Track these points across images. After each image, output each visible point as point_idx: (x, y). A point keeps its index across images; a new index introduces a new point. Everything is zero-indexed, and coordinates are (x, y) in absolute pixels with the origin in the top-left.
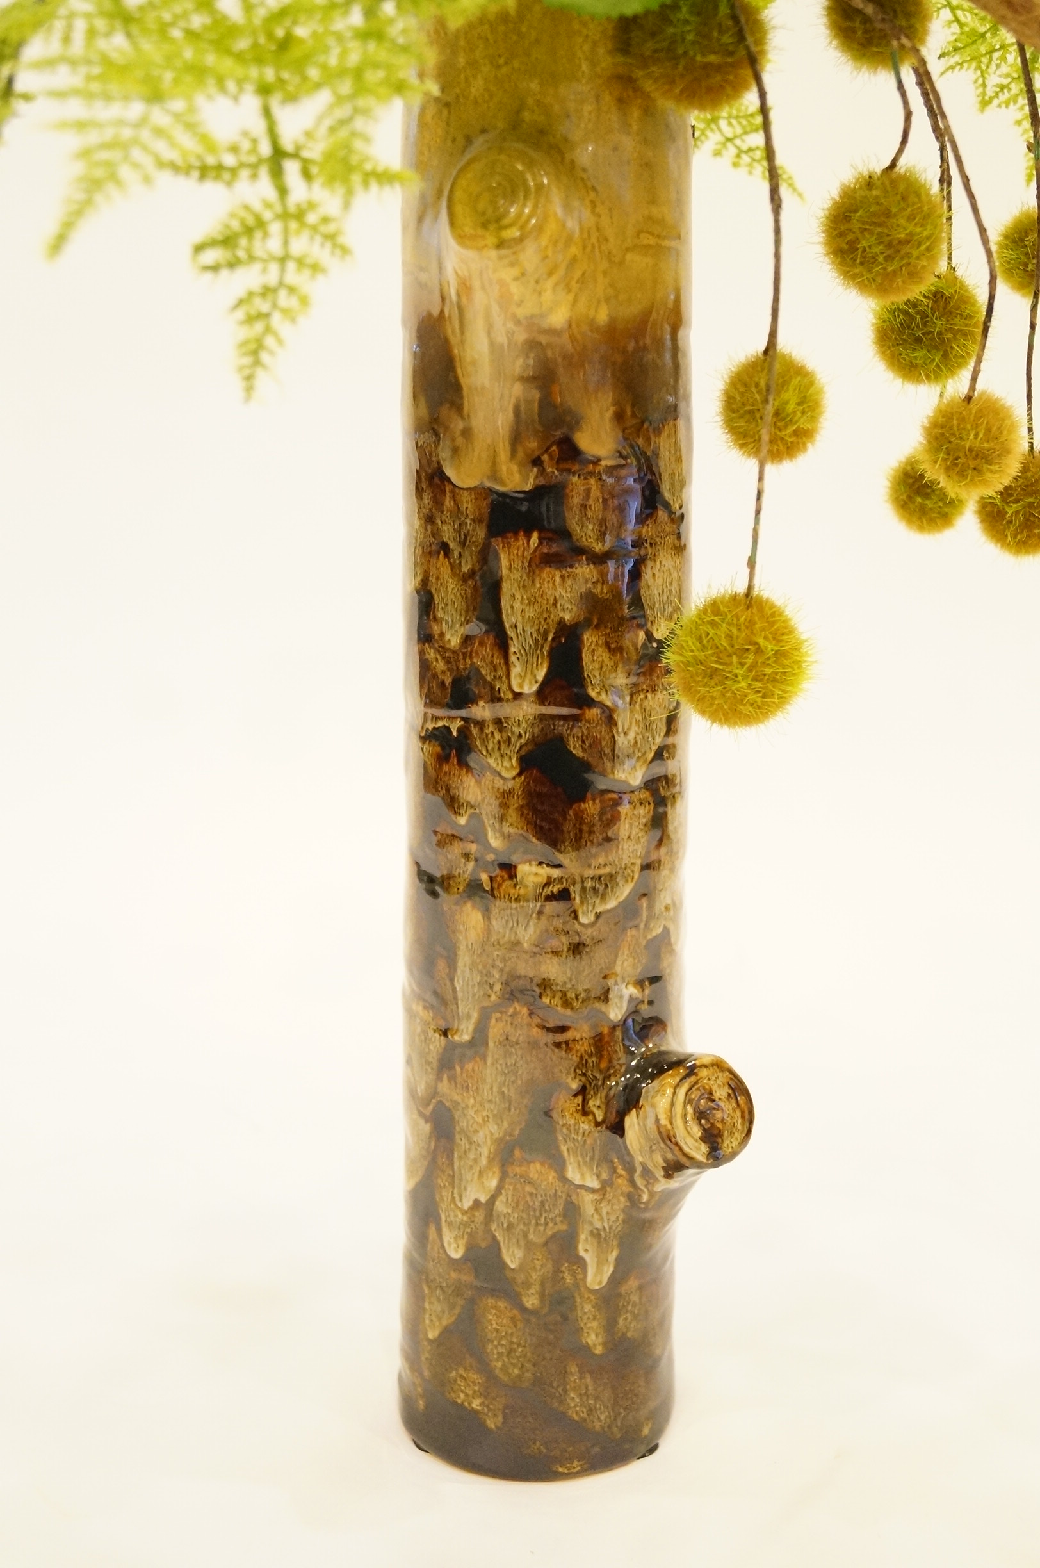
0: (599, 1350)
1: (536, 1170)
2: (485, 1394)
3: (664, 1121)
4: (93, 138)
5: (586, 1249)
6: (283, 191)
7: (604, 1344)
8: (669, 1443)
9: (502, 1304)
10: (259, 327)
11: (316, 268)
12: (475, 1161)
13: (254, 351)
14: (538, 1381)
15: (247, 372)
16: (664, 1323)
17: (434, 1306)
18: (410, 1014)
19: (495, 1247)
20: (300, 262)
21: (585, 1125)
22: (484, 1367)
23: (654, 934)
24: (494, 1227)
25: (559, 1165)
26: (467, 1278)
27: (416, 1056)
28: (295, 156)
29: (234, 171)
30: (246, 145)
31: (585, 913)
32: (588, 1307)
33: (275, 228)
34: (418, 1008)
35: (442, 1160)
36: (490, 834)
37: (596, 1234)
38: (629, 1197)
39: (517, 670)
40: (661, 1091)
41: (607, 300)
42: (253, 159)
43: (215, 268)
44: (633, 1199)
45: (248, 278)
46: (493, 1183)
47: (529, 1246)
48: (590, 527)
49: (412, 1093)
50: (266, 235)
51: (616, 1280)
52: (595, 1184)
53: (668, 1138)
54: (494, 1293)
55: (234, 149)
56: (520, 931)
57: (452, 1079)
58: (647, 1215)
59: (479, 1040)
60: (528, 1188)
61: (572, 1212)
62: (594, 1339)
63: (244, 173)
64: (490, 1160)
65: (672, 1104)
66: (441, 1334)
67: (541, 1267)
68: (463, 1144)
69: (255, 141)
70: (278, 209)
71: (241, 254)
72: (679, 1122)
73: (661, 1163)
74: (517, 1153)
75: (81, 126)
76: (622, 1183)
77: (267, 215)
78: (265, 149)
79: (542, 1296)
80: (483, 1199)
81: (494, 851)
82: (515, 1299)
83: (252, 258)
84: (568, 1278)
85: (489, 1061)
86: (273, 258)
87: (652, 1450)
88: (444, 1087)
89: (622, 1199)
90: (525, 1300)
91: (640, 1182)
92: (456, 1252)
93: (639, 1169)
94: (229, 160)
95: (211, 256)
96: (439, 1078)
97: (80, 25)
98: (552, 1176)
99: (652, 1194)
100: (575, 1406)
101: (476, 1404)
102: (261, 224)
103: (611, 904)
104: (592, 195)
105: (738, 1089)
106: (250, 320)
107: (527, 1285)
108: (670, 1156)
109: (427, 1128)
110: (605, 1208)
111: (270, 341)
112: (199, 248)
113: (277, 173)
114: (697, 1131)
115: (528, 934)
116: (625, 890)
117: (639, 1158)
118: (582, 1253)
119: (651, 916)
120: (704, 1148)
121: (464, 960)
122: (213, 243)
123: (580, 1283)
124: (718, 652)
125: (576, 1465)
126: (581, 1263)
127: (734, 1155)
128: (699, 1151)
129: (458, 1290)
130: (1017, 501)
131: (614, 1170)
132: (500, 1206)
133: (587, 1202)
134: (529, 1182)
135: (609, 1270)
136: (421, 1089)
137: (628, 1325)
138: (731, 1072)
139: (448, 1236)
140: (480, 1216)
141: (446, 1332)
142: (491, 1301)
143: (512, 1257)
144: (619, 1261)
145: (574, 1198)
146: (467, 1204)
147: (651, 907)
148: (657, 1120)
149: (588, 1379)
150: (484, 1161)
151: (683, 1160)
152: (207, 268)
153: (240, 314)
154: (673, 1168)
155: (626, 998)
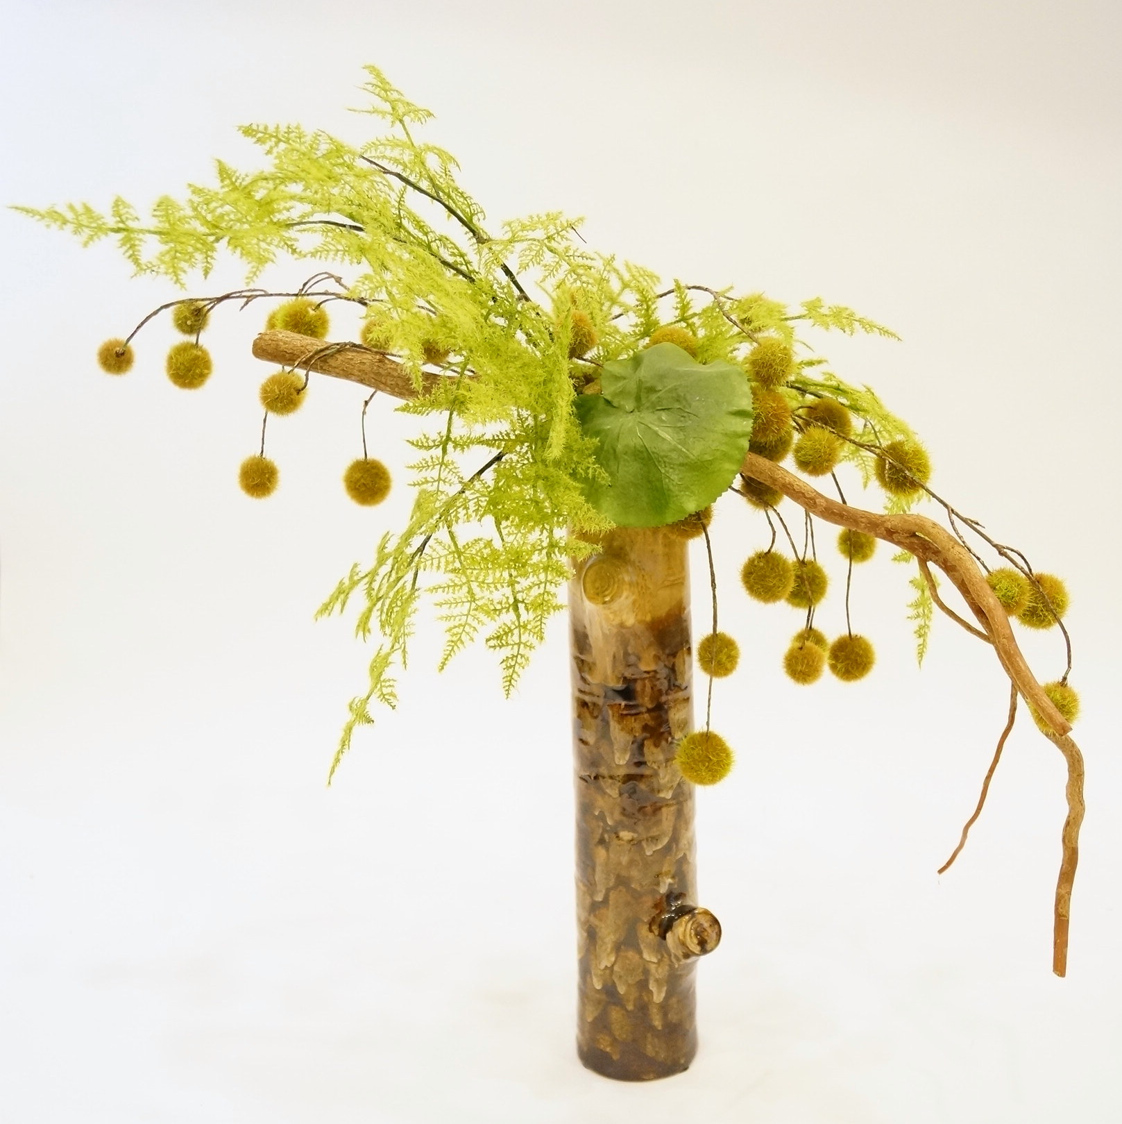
0: (660, 1028)
1: (631, 954)
2: (611, 1045)
3: (681, 937)
4: (452, 623)
5: (652, 986)
6: (518, 616)
7: (662, 1026)
8: (695, 1066)
9: (618, 1008)
10: (511, 670)
11: (531, 647)
12: (606, 950)
13: (510, 680)
14: (634, 1040)
15: (507, 688)
16: (691, 1015)
17: (590, 1008)
18: (578, 887)
19: (614, 985)
20: (525, 645)
21: (651, 936)
22: (611, 1034)
23: (679, 857)
24: (614, 977)
25: (640, 953)
26: (604, 997)
27: (580, 903)
28: (523, 602)
29: (500, 611)
30: (505, 600)
31: (649, 851)
32: (655, 1010)
33: (516, 632)
34: (581, 885)
35: (592, 948)
36: (608, 819)
37: (657, 981)
38: (670, 966)
39: (617, 755)
40: (680, 924)
41: (650, 612)
42: (507, 606)
43: (494, 647)
44: (671, 966)
45: (507, 652)
46: (613, 959)
47: (629, 985)
48: (646, 699)
49: (579, 919)
50: (512, 635)
51: (667, 998)
52: (655, 960)
53: (683, 944)
54: (614, 1004)
55: (500, 603)
56: (621, 858)
57: (595, 916)
58: (679, 973)
59: (606, 901)
60: (627, 962)
61: (646, 972)
62: (657, 1023)
63: (504, 611)
64: (612, 950)
65: (685, 930)
66: (594, 1020)
67: (634, 995)
68: (599, 942)
69: (508, 598)
70: (517, 624)
71: (504, 643)
72: (688, 937)
73: (681, 954)
74: (622, 947)
75: (448, 618)
76: (666, 959)
77: (513, 627)
78: (511, 601)
79: (635, 1006)
80: (609, 965)
81: (610, 826)
82: (623, 1007)
83: (508, 644)
84: (646, 998)
85: (610, 909)
86: (515, 644)
87: (685, 1069)
88: (592, 919)
89: (667, 967)
90: (627, 1007)
91: (674, 960)
92: (598, 986)
93: (673, 955)
94: (499, 607)
95: (492, 643)
96: (589, 915)
97: (443, 560)
98: (637, 957)
99: (679, 965)
100: (650, 1051)
101: (608, 1049)
102: (511, 631)
103: (660, 847)
104: (643, 572)
105: (715, 922)
106: (508, 668)
107: (628, 1001)
108: (684, 951)
109: (585, 934)
110: (660, 970)
111: (515, 676)
112: (488, 640)
113: (516, 609)
114: (696, 941)
115: (625, 860)
116: (665, 841)
117: (673, 951)
118: (651, 988)
119: (678, 849)
120: (699, 948)
121: (599, 869)
122: (493, 638)
123: (651, 1001)
124: (694, 761)
125: (651, 1076)
126: (651, 992)
127: (712, 950)
128: (697, 949)
129: (599, 1002)
130: (842, 662)
131: (662, 956)
132: (616, 968)
133: (653, 968)
134: (628, 959)
135: (663, 995)
136: (583, 919)
137: (673, 1017)
138: (711, 915)
139: (595, 980)
140: (608, 971)
141: (596, 1019)
142: (613, 1007)
143: (622, 990)
144: (667, 993)
145: (647, 966)
146: (602, 967)
147: (677, 845)
148: (679, 937)
149: (656, 1040)
150: (609, 950)
151: (690, 953)
152: (490, 647)
153: (504, 665)
154: (687, 956)
155: (667, 884)
